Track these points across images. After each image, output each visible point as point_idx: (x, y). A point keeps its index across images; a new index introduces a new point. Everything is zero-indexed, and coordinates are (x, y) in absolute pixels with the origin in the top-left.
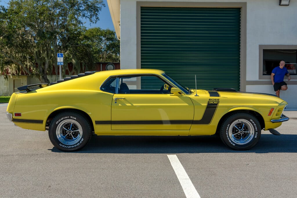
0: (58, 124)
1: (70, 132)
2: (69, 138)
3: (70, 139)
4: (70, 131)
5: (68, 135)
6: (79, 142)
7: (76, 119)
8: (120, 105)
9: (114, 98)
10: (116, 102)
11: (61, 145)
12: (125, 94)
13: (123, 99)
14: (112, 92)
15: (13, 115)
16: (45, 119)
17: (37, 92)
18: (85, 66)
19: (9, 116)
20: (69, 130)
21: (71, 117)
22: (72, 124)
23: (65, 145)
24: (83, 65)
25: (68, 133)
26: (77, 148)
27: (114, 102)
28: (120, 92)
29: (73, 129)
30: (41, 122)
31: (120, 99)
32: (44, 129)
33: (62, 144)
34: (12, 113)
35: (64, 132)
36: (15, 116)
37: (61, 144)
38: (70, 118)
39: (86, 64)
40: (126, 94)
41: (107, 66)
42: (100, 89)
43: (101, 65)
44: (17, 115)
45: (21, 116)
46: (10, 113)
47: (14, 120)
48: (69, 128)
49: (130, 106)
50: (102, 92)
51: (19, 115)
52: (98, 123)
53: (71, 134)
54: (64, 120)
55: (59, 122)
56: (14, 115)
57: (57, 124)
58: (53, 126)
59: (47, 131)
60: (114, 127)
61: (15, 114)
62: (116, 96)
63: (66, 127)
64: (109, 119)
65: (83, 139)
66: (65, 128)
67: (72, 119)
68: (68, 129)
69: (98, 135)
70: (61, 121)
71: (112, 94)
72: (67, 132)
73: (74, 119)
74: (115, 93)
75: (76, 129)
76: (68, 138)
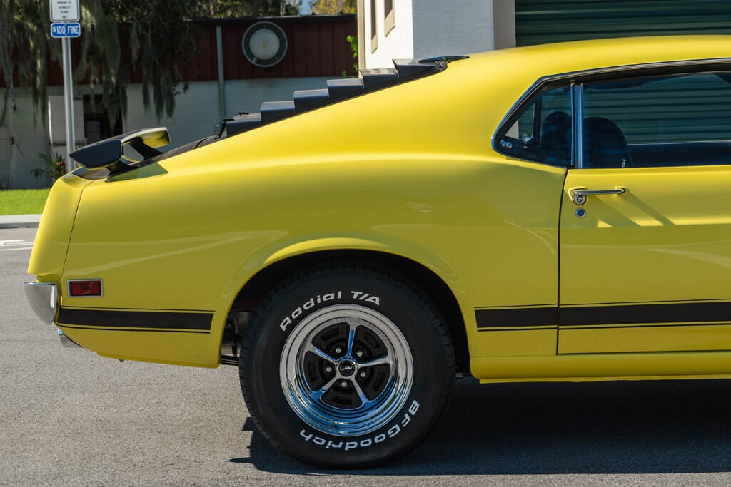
0: (291, 328)
1: (349, 370)
2: (342, 399)
3: (347, 403)
4: (348, 364)
5: (336, 387)
6: (398, 419)
7: (377, 302)
8: (602, 225)
9: (569, 189)
10: (580, 213)
11: (307, 438)
12: (620, 166)
13: (615, 195)
14: (553, 159)
15: (59, 293)
16: (220, 304)
17: (166, 172)
18: (142, 38)
19: (38, 295)
20: (343, 359)
21: (356, 294)
22: (353, 328)
23: (327, 437)
24: (134, 33)
25: (339, 376)
26: (386, 452)
27: (569, 210)
28: (595, 160)
29: (360, 354)
30: (199, 321)
31: (599, 196)
32: (216, 357)
33: (309, 430)
34: (52, 280)
35: (313, 372)
36: (72, 294)
37: (307, 434)
38: (347, 300)
39: (146, 28)
40: (626, 166)
41: (250, 35)
42: (490, 145)
43: (219, 30)
44: (79, 288)
45: (100, 294)
46: (43, 280)
47: (65, 317)
48: (338, 351)
49: (659, 227)
50: (502, 160)
51: (91, 288)
52: (489, 318)
53: (352, 378)
54: (318, 307)
55: (295, 323)
56: (66, 289)
57: (284, 328)
58: (262, 340)
59: (233, 372)
60: (575, 338)
61: (71, 284)
62: (580, 179)
63: (324, 344)
64: (546, 299)
65: (415, 402)
66: (321, 349)
67: (357, 302)
68: (336, 356)
69: (482, 382)
70: (306, 314)
71: (559, 171)
72: (329, 370)
73: (371, 306)
74: (569, 167)
75: (375, 352)
76: (338, 402)
